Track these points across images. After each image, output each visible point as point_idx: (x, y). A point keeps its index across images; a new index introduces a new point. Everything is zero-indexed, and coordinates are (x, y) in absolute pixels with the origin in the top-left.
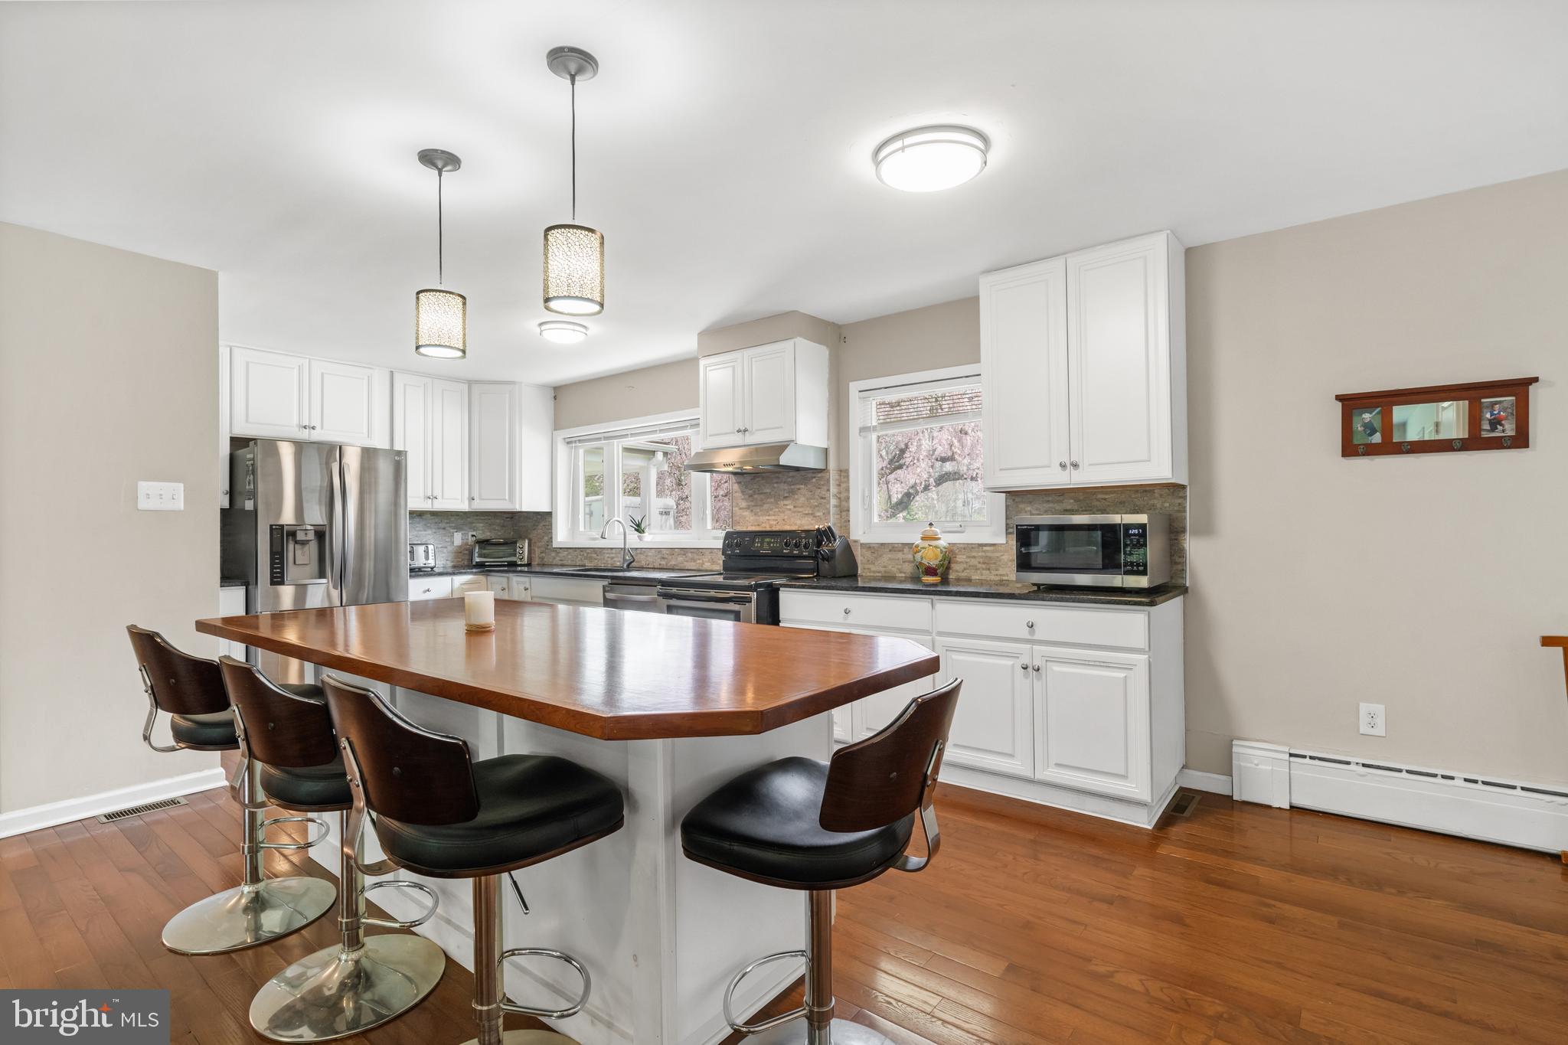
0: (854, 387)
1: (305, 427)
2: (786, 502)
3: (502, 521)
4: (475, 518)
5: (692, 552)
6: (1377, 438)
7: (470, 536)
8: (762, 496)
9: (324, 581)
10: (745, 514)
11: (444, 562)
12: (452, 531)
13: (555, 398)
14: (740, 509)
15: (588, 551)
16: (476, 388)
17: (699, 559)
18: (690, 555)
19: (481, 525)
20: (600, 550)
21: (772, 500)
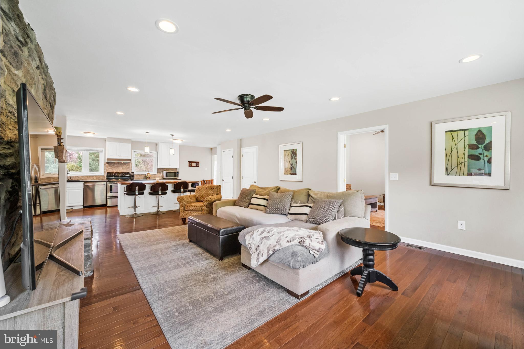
0: (133, 151)
6: (191, 165)
10: (110, 169)
21: (116, 167)
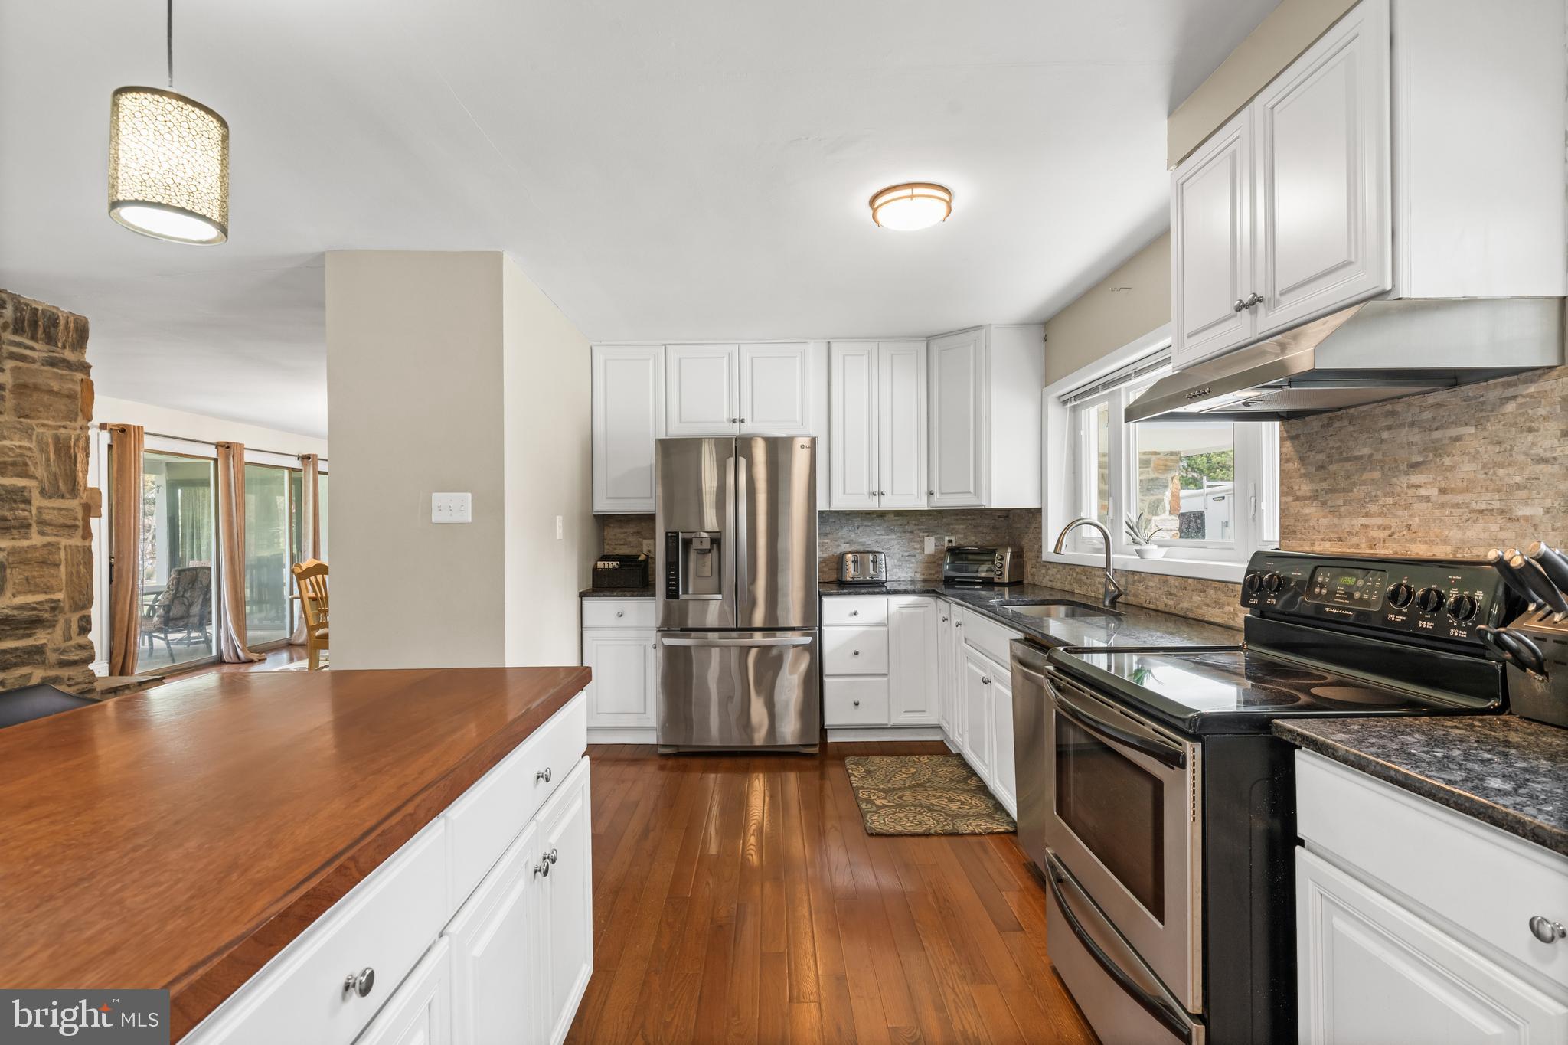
1: (734, 421)
2: (1414, 479)
3: (993, 521)
4: (953, 517)
5: (1215, 588)
7: (946, 542)
8: (1348, 465)
9: (719, 597)
10: (1307, 511)
11: (912, 575)
12: (922, 534)
13: (1045, 339)
14: (1297, 499)
15: (1078, 569)
16: (935, 346)
17: (1229, 605)
18: (1212, 592)
19: (961, 527)
20: (1090, 570)
21: (1377, 475)
